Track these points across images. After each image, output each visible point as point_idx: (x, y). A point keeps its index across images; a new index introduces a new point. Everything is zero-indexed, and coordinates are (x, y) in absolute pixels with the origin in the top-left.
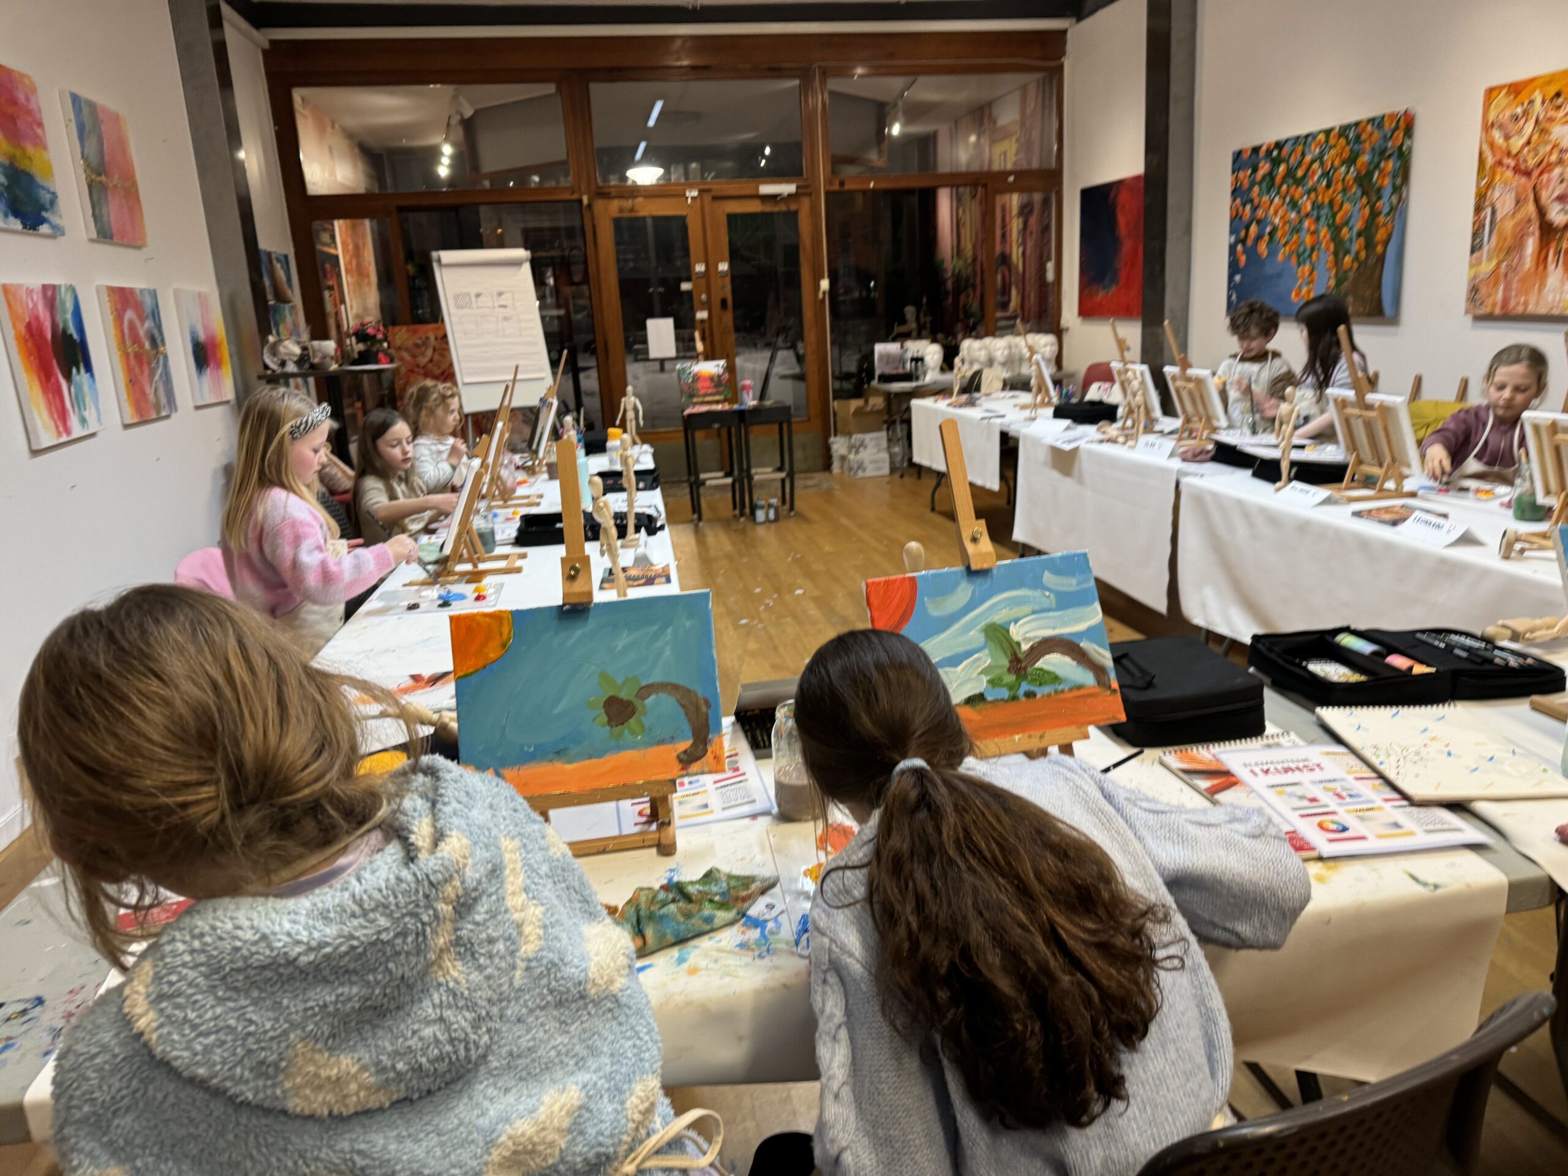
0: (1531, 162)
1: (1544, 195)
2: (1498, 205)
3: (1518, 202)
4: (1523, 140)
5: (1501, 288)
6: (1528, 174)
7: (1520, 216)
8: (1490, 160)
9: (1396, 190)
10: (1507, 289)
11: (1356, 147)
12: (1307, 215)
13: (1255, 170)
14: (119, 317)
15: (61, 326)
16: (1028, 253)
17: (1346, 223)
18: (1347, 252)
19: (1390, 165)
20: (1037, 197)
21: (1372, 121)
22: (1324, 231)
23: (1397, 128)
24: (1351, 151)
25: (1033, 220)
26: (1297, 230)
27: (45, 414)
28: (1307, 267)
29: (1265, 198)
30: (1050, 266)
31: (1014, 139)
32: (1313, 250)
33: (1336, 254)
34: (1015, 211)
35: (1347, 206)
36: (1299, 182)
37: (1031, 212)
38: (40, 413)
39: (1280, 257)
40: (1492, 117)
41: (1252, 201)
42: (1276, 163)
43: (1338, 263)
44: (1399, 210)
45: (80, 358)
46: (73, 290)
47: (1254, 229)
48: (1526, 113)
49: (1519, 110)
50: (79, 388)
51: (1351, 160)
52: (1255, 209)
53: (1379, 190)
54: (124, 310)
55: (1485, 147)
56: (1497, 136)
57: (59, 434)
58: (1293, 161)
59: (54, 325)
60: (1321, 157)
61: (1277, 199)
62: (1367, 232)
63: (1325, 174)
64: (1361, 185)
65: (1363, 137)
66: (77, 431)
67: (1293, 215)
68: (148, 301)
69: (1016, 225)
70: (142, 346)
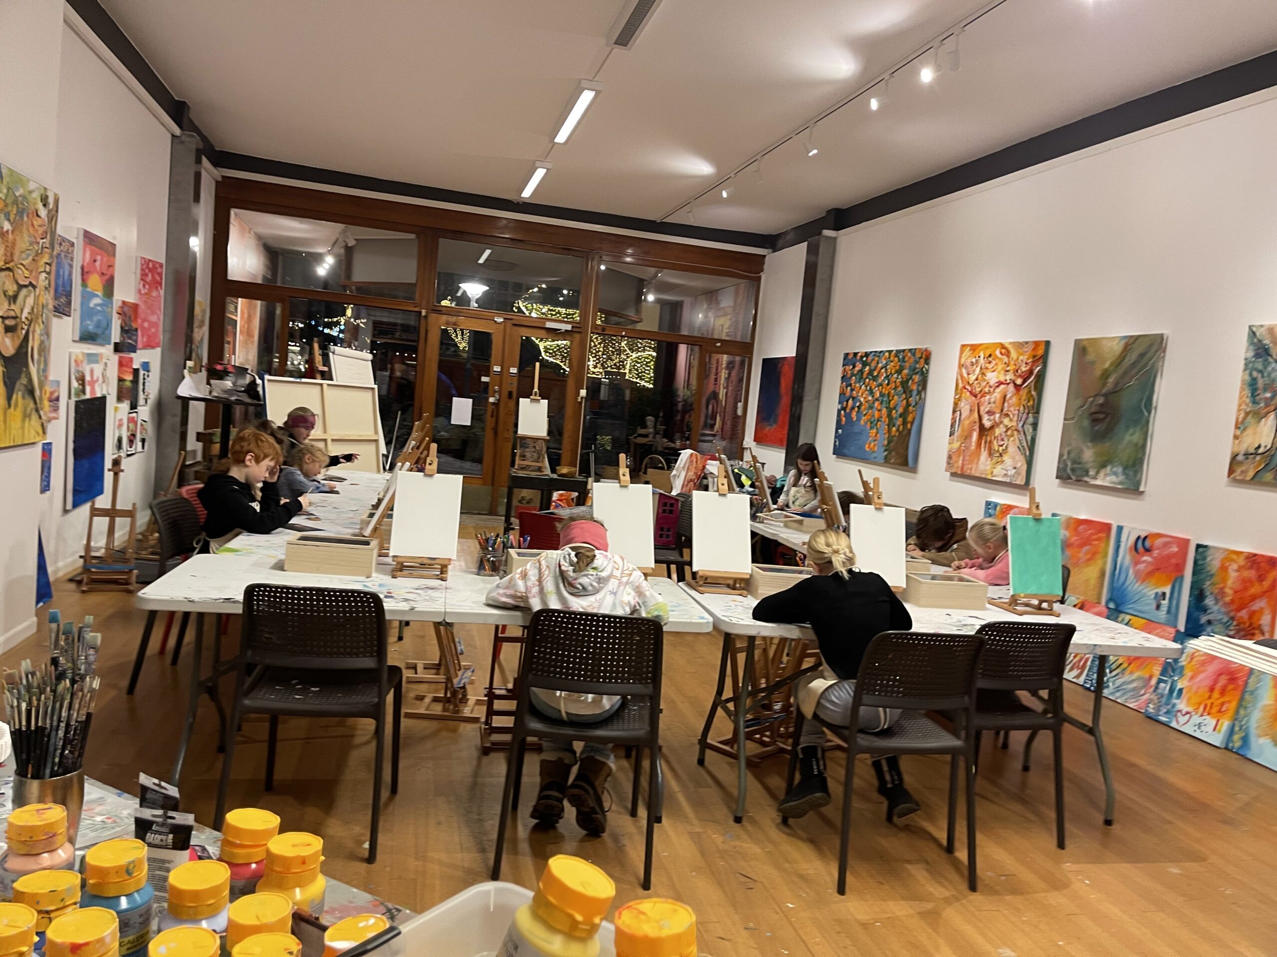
0: (978, 390)
1: (982, 409)
2: (962, 411)
3: (971, 411)
4: (974, 377)
5: (961, 458)
6: (975, 396)
7: (971, 418)
8: (961, 385)
9: (919, 393)
10: (963, 460)
11: (903, 364)
12: (877, 400)
13: (854, 367)
16: (729, 394)
17: (895, 408)
18: (894, 426)
19: (917, 378)
20: (738, 359)
21: (910, 350)
22: (884, 410)
23: (921, 358)
24: (900, 366)
25: (734, 373)
26: (871, 407)
28: (875, 431)
29: (858, 385)
30: (740, 405)
31: (729, 317)
32: (878, 421)
33: (888, 425)
34: (724, 366)
35: (896, 397)
36: (875, 379)
37: (733, 367)
39: (862, 422)
40: (963, 361)
41: (851, 385)
42: (865, 364)
43: (889, 431)
44: (920, 405)
47: (850, 401)
48: (977, 362)
49: (974, 360)
51: (899, 372)
52: (852, 390)
53: (911, 391)
55: (959, 377)
56: (964, 371)
58: (873, 365)
60: (885, 367)
61: (863, 387)
62: (904, 415)
63: (887, 377)
64: (903, 387)
65: (906, 359)
67: (870, 398)
69: (724, 374)
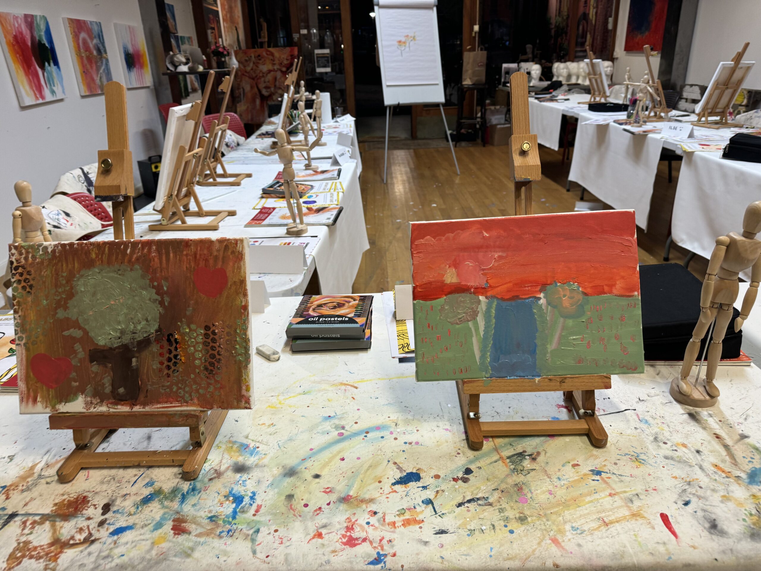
14: (76, 36)
15: (37, 38)
27: (27, 87)
38: (24, 87)
45: (50, 56)
46: (45, 19)
50: (50, 74)
54: (80, 33)
57: (37, 98)
59: (33, 37)
66: (49, 97)
68: (95, 28)
70: (91, 53)
